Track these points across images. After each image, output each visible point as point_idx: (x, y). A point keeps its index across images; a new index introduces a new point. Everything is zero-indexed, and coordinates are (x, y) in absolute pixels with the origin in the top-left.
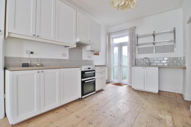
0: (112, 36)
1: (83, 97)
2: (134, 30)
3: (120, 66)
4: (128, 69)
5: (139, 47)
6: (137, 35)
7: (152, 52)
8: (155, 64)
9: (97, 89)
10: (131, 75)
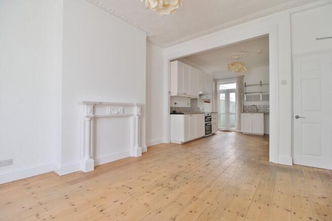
0: (218, 83)
1: (206, 136)
2: (242, 78)
3: (228, 113)
4: (237, 115)
5: (248, 95)
6: (245, 83)
7: (259, 100)
8: (261, 111)
9: (213, 132)
10: (240, 121)
